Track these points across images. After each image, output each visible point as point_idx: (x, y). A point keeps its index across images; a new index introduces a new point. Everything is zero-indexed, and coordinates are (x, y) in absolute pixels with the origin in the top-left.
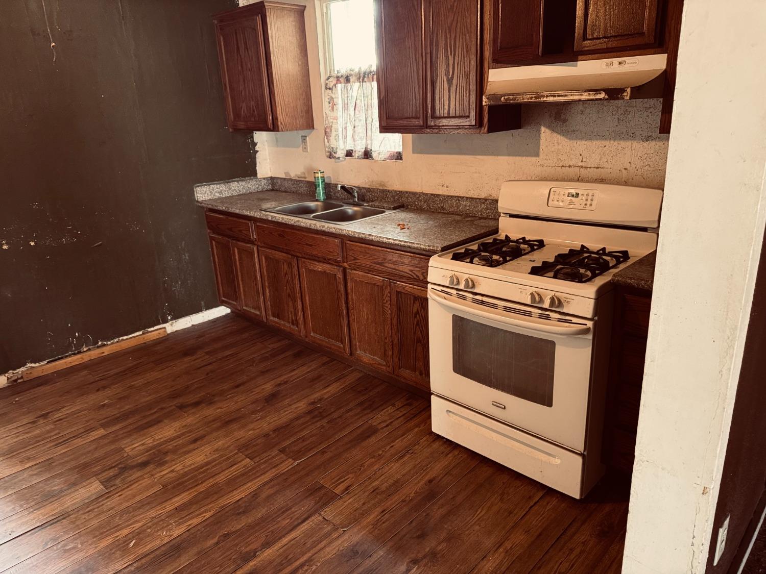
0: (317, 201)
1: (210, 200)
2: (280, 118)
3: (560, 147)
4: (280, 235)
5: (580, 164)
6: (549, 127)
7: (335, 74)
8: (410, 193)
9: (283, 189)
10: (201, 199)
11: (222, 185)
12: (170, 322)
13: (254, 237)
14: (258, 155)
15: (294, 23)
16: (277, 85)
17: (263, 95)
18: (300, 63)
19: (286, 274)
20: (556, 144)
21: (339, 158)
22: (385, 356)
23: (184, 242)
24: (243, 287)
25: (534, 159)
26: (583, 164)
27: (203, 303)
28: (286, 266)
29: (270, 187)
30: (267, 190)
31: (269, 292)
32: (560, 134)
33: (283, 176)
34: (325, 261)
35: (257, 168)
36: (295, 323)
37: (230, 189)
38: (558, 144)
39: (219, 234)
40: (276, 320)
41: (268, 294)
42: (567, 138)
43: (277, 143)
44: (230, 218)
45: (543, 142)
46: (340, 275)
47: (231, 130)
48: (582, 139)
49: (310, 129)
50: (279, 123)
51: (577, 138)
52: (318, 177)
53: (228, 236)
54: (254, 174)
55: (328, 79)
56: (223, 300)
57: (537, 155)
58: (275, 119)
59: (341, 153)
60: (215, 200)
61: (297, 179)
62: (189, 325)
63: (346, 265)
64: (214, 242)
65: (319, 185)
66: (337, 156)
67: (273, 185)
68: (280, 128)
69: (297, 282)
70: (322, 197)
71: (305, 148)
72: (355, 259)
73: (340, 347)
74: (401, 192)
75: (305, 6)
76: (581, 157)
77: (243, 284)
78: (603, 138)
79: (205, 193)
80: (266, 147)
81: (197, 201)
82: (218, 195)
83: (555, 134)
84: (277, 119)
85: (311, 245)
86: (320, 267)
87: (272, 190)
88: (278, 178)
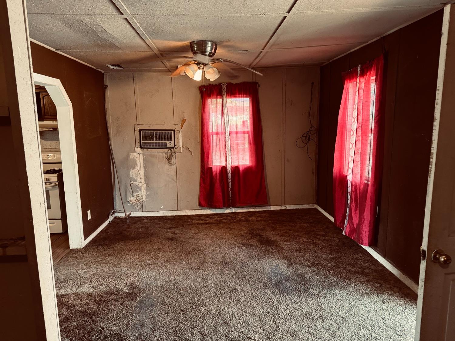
3: (43, 143)
76: (50, 146)
78: (55, 140)
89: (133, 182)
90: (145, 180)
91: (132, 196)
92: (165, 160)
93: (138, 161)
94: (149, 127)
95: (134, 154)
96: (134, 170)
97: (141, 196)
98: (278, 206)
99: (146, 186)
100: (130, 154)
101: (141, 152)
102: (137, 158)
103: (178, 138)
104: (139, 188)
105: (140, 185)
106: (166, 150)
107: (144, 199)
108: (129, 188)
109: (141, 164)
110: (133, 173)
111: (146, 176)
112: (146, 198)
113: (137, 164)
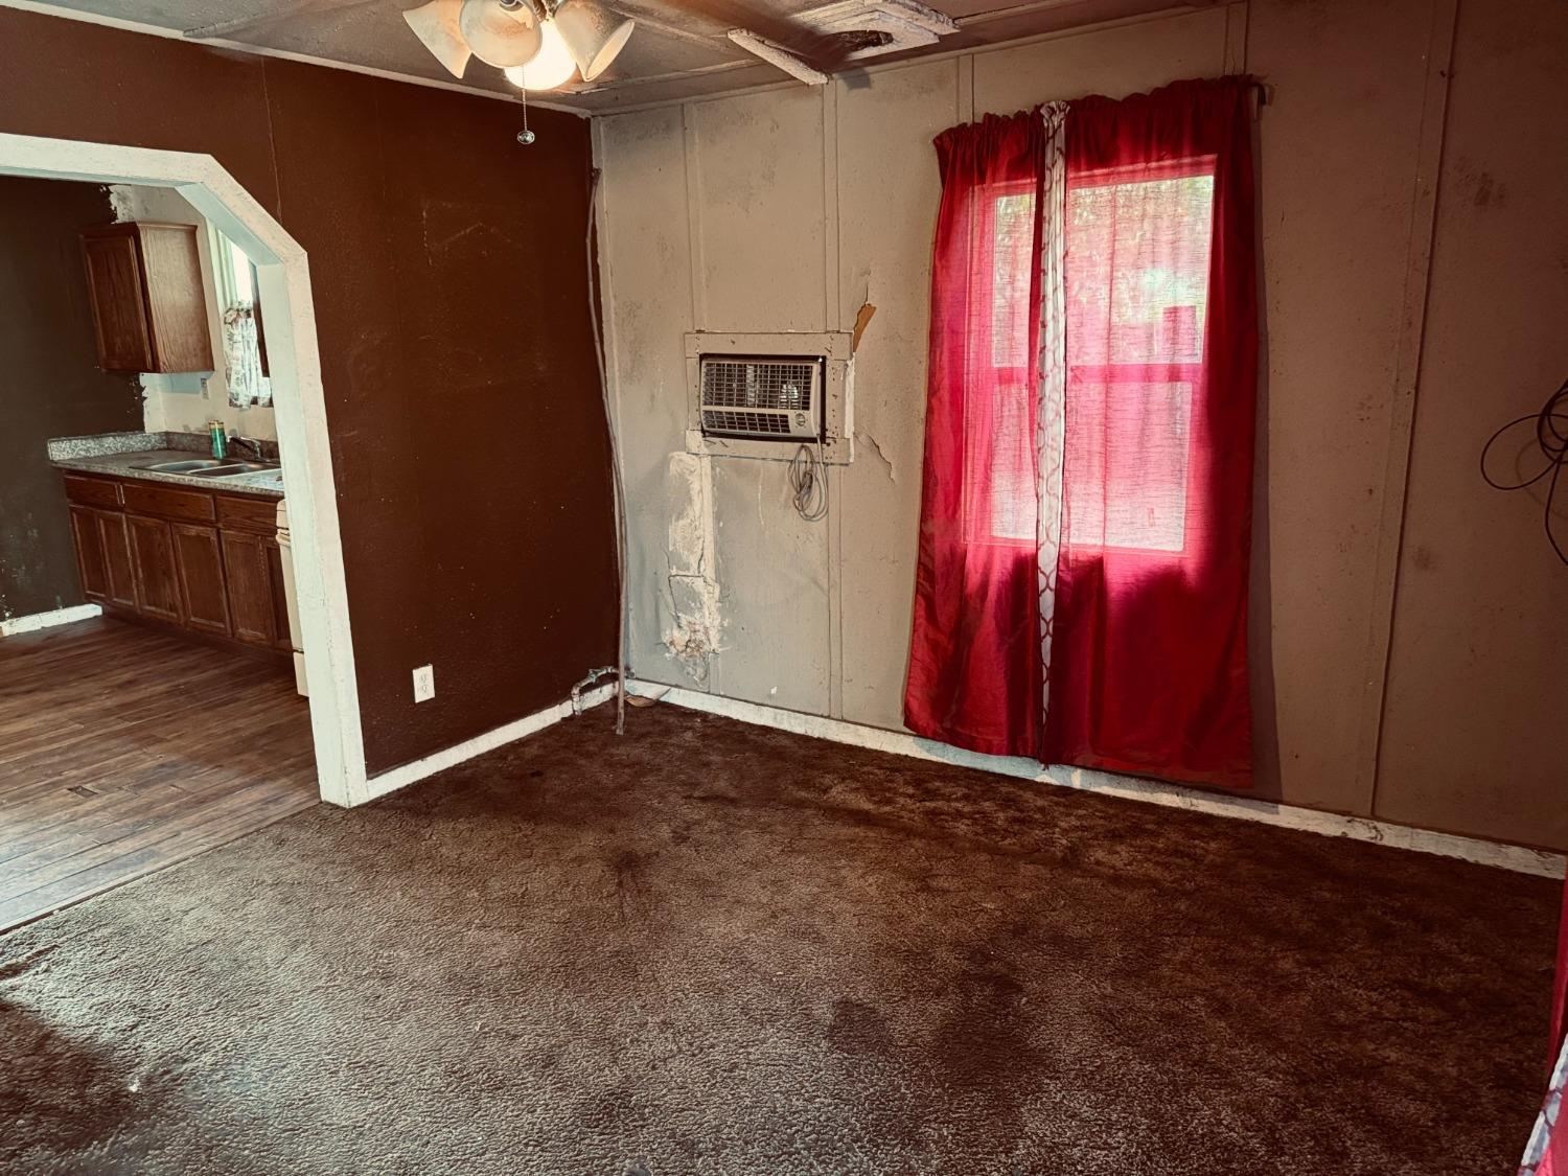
0: (214, 459)
1: (72, 459)
2: (162, 357)
4: (150, 496)
7: (236, 306)
9: (181, 447)
10: (57, 458)
11: (90, 441)
12: (9, 621)
13: (121, 501)
14: (145, 403)
15: (180, 246)
16: (157, 319)
17: (140, 331)
18: (192, 292)
19: (159, 545)
21: (241, 406)
22: (264, 629)
23: (30, 515)
24: (112, 571)
27: (58, 598)
28: (159, 536)
29: (165, 445)
30: (159, 449)
31: (143, 572)
33: (181, 430)
34: (201, 523)
35: (145, 420)
36: (172, 608)
37: (103, 446)
39: (80, 503)
40: (153, 608)
41: (141, 575)
43: (173, 388)
44: (93, 480)
46: (214, 538)
47: (104, 370)
49: (208, 370)
50: (161, 364)
52: (215, 429)
53: (91, 505)
54: (140, 427)
55: (227, 312)
56: (90, 595)
58: (155, 358)
59: (243, 400)
60: (79, 460)
61: (197, 433)
62: (37, 627)
63: (220, 525)
64: (75, 515)
65: (216, 439)
66: (238, 403)
67: (169, 442)
68: (162, 370)
69: (172, 553)
70: (220, 454)
71: (205, 395)
72: (227, 516)
73: (220, 628)
75: (196, 227)
77: (112, 567)
79: (63, 451)
80: (159, 393)
81: (53, 461)
82: (83, 453)
84: (158, 358)
85: (183, 505)
86: (193, 530)
87: (168, 449)
88: (174, 433)
89: (678, 568)
90: (717, 571)
91: (675, 626)
92: (788, 491)
93: (695, 487)
94: (734, 343)
95: (684, 455)
96: (682, 522)
97: (702, 630)
98: (1331, 816)
99: (721, 592)
100: (670, 455)
101: (706, 451)
102: (691, 472)
103: (840, 397)
104: (694, 596)
105: (699, 584)
106: (791, 448)
107: (715, 645)
108: (664, 592)
109: (705, 502)
110: (677, 531)
111: (720, 550)
112: (721, 641)
113: (690, 501)
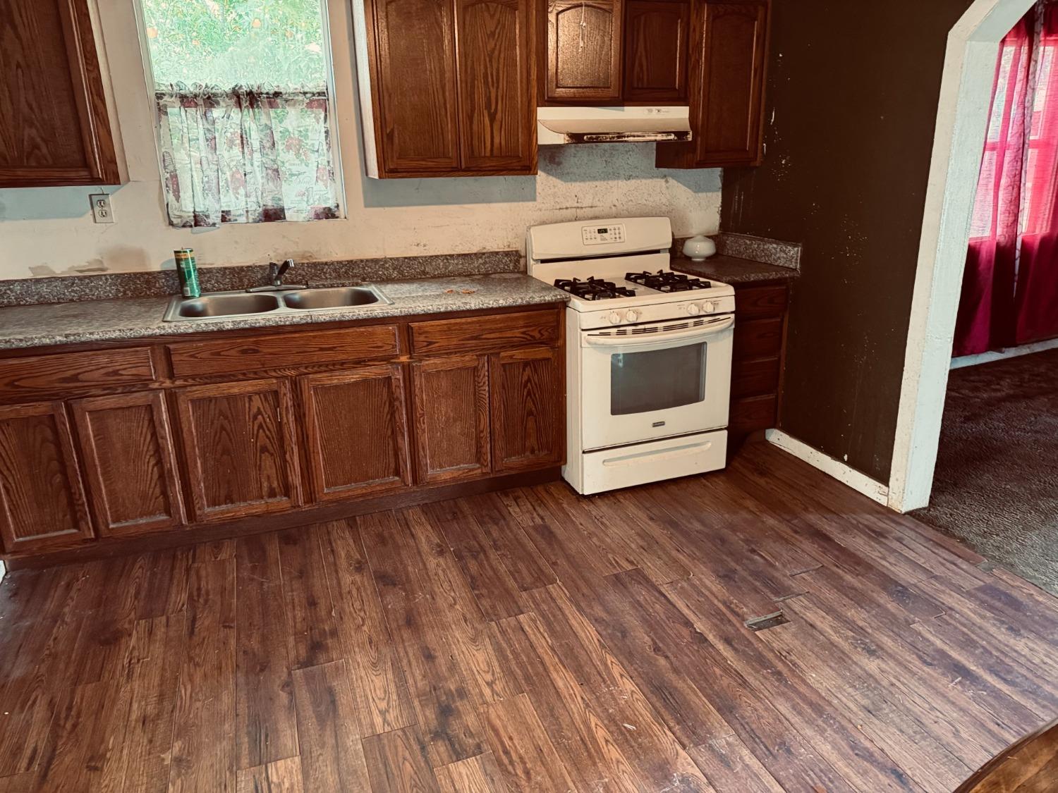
3: (556, 190)
5: (576, 205)
6: (544, 171)
8: (367, 260)
20: (552, 187)
22: (478, 457)
25: (531, 204)
26: (579, 205)
32: (555, 177)
38: (554, 186)
42: (562, 180)
45: (539, 187)
46: (398, 376)
48: (576, 181)
51: (571, 180)
52: (187, 259)
57: (535, 200)
65: (190, 273)
70: (196, 292)
71: (102, 216)
74: (352, 261)
76: (576, 199)
78: (594, 179)
83: (551, 177)
